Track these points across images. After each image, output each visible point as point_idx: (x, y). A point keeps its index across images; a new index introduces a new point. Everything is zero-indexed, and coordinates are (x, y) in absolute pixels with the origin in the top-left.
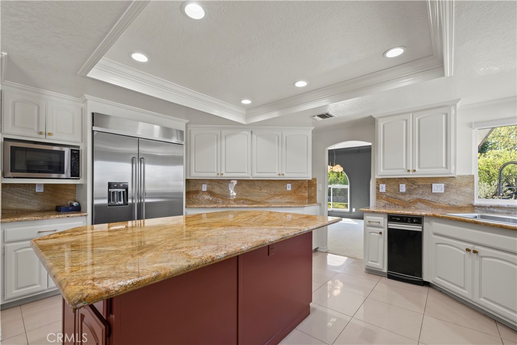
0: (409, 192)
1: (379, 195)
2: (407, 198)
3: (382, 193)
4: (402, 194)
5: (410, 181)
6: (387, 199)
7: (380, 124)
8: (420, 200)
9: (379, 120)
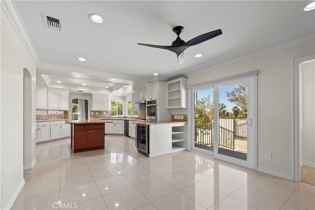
0: (99, 114)
1: (91, 115)
2: (98, 116)
3: (92, 115)
4: (97, 115)
5: (99, 112)
6: (93, 116)
7: (94, 96)
8: (101, 116)
9: (93, 95)
